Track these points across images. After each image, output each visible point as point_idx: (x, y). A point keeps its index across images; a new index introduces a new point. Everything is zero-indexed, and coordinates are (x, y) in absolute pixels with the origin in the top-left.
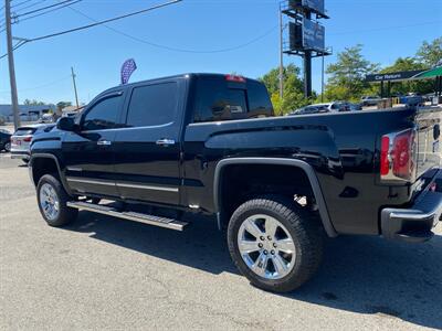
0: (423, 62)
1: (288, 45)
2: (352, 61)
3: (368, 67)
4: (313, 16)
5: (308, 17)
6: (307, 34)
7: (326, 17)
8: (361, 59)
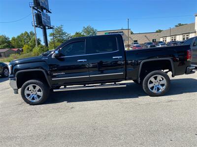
0: (85, 34)
1: (35, 23)
2: (60, 32)
3: (66, 35)
4: (45, 11)
5: (42, 11)
6: (44, 19)
7: (50, 12)
8: (64, 32)
